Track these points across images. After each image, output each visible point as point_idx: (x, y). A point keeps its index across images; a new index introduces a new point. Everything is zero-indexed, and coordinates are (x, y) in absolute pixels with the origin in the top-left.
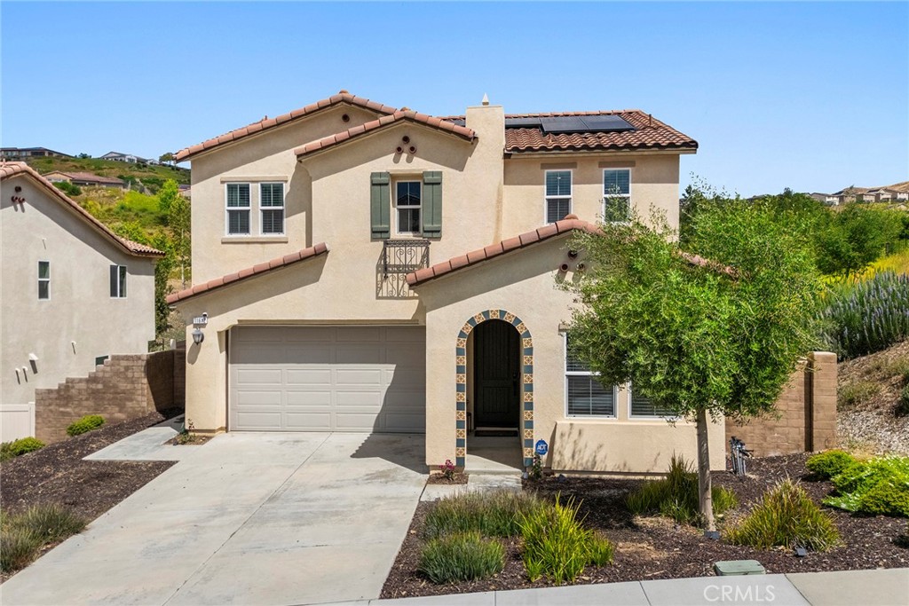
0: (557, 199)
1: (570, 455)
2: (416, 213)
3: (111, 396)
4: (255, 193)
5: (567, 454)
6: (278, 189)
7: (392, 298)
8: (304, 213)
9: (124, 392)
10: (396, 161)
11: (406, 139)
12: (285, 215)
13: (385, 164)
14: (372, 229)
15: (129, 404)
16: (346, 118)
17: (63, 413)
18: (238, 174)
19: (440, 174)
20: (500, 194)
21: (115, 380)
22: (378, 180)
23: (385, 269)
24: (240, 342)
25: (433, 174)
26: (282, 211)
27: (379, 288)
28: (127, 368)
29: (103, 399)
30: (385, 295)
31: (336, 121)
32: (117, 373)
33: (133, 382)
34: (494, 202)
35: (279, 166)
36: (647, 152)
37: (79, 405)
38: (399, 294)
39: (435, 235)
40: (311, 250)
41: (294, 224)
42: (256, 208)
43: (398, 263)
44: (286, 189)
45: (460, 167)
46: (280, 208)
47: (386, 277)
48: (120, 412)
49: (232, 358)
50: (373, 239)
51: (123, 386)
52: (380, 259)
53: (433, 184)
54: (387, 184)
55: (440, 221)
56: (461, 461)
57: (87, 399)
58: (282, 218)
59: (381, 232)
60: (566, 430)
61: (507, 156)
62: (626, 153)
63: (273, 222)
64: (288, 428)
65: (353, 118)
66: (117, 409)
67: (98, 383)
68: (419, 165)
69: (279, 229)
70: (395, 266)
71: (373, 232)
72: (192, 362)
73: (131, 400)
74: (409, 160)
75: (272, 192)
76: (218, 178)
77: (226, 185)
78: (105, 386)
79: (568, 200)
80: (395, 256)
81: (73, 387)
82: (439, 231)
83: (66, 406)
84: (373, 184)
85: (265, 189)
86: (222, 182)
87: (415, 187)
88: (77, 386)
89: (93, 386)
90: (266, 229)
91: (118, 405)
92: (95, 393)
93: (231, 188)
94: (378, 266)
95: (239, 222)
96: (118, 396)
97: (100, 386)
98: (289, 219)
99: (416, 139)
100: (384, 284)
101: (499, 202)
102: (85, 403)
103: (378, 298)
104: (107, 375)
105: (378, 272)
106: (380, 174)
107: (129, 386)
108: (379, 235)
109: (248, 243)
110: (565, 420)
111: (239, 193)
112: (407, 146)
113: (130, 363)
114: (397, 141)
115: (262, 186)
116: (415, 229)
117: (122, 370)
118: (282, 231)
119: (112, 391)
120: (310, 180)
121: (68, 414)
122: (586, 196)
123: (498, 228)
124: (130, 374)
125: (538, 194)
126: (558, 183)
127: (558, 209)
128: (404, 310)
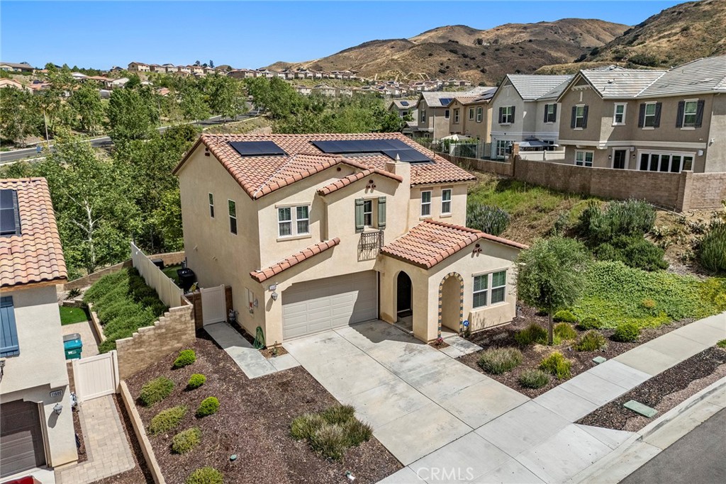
0: (425, 205)
2: (370, 215)
3: (171, 335)
4: (294, 212)
6: (306, 208)
7: (364, 260)
8: (319, 221)
9: (180, 331)
10: (366, 192)
11: (371, 182)
12: (309, 222)
13: (363, 194)
15: (184, 337)
16: (339, 170)
17: (138, 353)
18: (284, 203)
19: (385, 197)
20: (409, 204)
21: (173, 325)
22: (358, 202)
23: (363, 247)
25: (382, 198)
27: (359, 256)
28: (181, 316)
29: (166, 337)
30: (361, 259)
31: (334, 171)
32: (175, 320)
33: (185, 323)
35: (306, 197)
36: (460, 183)
37: (150, 345)
38: (367, 258)
39: (383, 227)
40: (331, 242)
41: (315, 227)
42: (294, 220)
44: (310, 209)
45: (393, 194)
46: (307, 219)
47: (362, 250)
48: (178, 343)
50: (356, 232)
51: (179, 327)
52: (359, 241)
53: (382, 203)
54: (362, 205)
55: (385, 221)
56: (439, 336)
57: (155, 340)
58: (308, 225)
59: (359, 229)
60: (474, 314)
61: (411, 188)
62: (453, 184)
63: (303, 227)
64: (310, 332)
65: (343, 170)
66: (176, 342)
68: (376, 194)
69: (307, 230)
70: (366, 244)
71: (357, 229)
72: (269, 310)
73: (185, 334)
74: (372, 192)
75: (302, 210)
76: (274, 205)
77: (278, 209)
79: (429, 204)
81: (144, 335)
82: (385, 226)
83: (140, 347)
84: (356, 205)
85: (299, 209)
86: (276, 208)
88: (147, 334)
89: (159, 331)
90: (300, 230)
91: (177, 339)
92: (159, 335)
93: (281, 211)
94: (358, 245)
95: (285, 229)
96: (176, 334)
97: (163, 330)
98: (311, 225)
99: (376, 183)
100: (361, 254)
101: (408, 209)
102: (153, 343)
103: (359, 261)
104: (168, 323)
105: (358, 248)
106: (360, 200)
107: (183, 326)
108: (359, 231)
109: (291, 240)
110: (473, 311)
111: (285, 213)
112: (371, 185)
113: (183, 313)
114: (366, 182)
115: (297, 208)
116: (369, 223)
117: (178, 317)
118: (308, 232)
119: (172, 331)
120: (327, 205)
121: (142, 352)
122: (436, 202)
123: (408, 222)
124: (183, 319)
125: (419, 202)
126: (426, 197)
127: (426, 209)
128: (370, 265)
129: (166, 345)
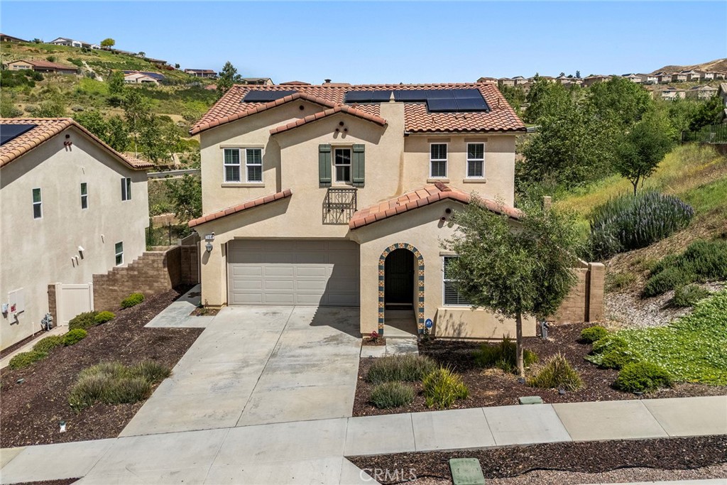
0: (437, 162)
1: (445, 328)
2: (347, 169)
3: (143, 279)
4: (243, 155)
5: (443, 327)
6: (258, 152)
7: (333, 224)
8: (275, 169)
9: (152, 277)
10: (335, 137)
11: (342, 124)
12: (262, 169)
13: (328, 139)
14: (320, 180)
15: (156, 284)
16: (302, 108)
17: (112, 290)
18: (232, 143)
19: (363, 146)
20: (401, 159)
21: (145, 269)
22: (323, 149)
23: (328, 206)
24: (235, 251)
25: (359, 146)
26: (260, 167)
27: (324, 218)
28: (154, 261)
29: (138, 281)
30: (328, 222)
31: (296, 109)
32: (147, 265)
33: (158, 270)
34: (398, 164)
35: (258, 138)
37: (123, 285)
38: (337, 221)
39: (360, 184)
40: (281, 194)
41: (269, 175)
42: (243, 165)
43: (337, 202)
44: (263, 152)
45: (376, 142)
46: (259, 165)
47: (329, 211)
48: (150, 289)
49: (229, 260)
50: (320, 187)
51: (151, 272)
52: (325, 199)
53: (359, 152)
54: (329, 152)
55: (364, 176)
56: (381, 331)
57: (127, 281)
58: (260, 172)
59: (326, 183)
60: (443, 313)
61: (406, 135)
62: (482, 134)
63: (255, 174)
64: (266, 303)
65: (306, 108)
66: (148, 287)
67: (135, 271)
68: (350, 140)
69: (259, 178)
70: (335, 204)
71: (321, 182)
72: (205, 263)
73: (157, 282)
74: (343, 137)
75: (254, 154)
76: (218, 145)
77: (223, 150)
78: (139, 273)
79: (445, 162)
80: (334, 199)
81: (118, 273)
82: (363, 182)
83: (113, 285)
84: (320, 152)
85: (249, 152)
86: (221, 148)
87: (347, 152)
88: (121, 273)
89: (131, 273)
90: (250, 178)
91: (148, 285)
92: (132, 277)
93: (227, 152)
94: (323, 204)
95: (233, 174)
96: (148, 279)
97: (136, 273)
98: (266, 172)
99: (349, 123)
100: (328, 215)
101: (401, 164)
102: (126, 284)
103: (324, 224)
104: (140, 266)
105: (323, 208)
106: (325, 146)
107: (155, 273)
108: (324, 184)
109: (239, 187)
110: (443, 308)
111: (232, 154)
112: (342, 128)
113: (156, 258)
114: (336, 124)
115: (247, 150)
116: (347, 179)
117: (150, 262)
118: (261, 180)
119: (144, 276)
120: (279, 149)
121: (115, 291)
122: (457, 160)
123: (400, 180)
124: (155, 265)
125: (426, 158)
126: (439, 151)
127: (439, 169)
128: (341, 232)
129: (138, 289)
